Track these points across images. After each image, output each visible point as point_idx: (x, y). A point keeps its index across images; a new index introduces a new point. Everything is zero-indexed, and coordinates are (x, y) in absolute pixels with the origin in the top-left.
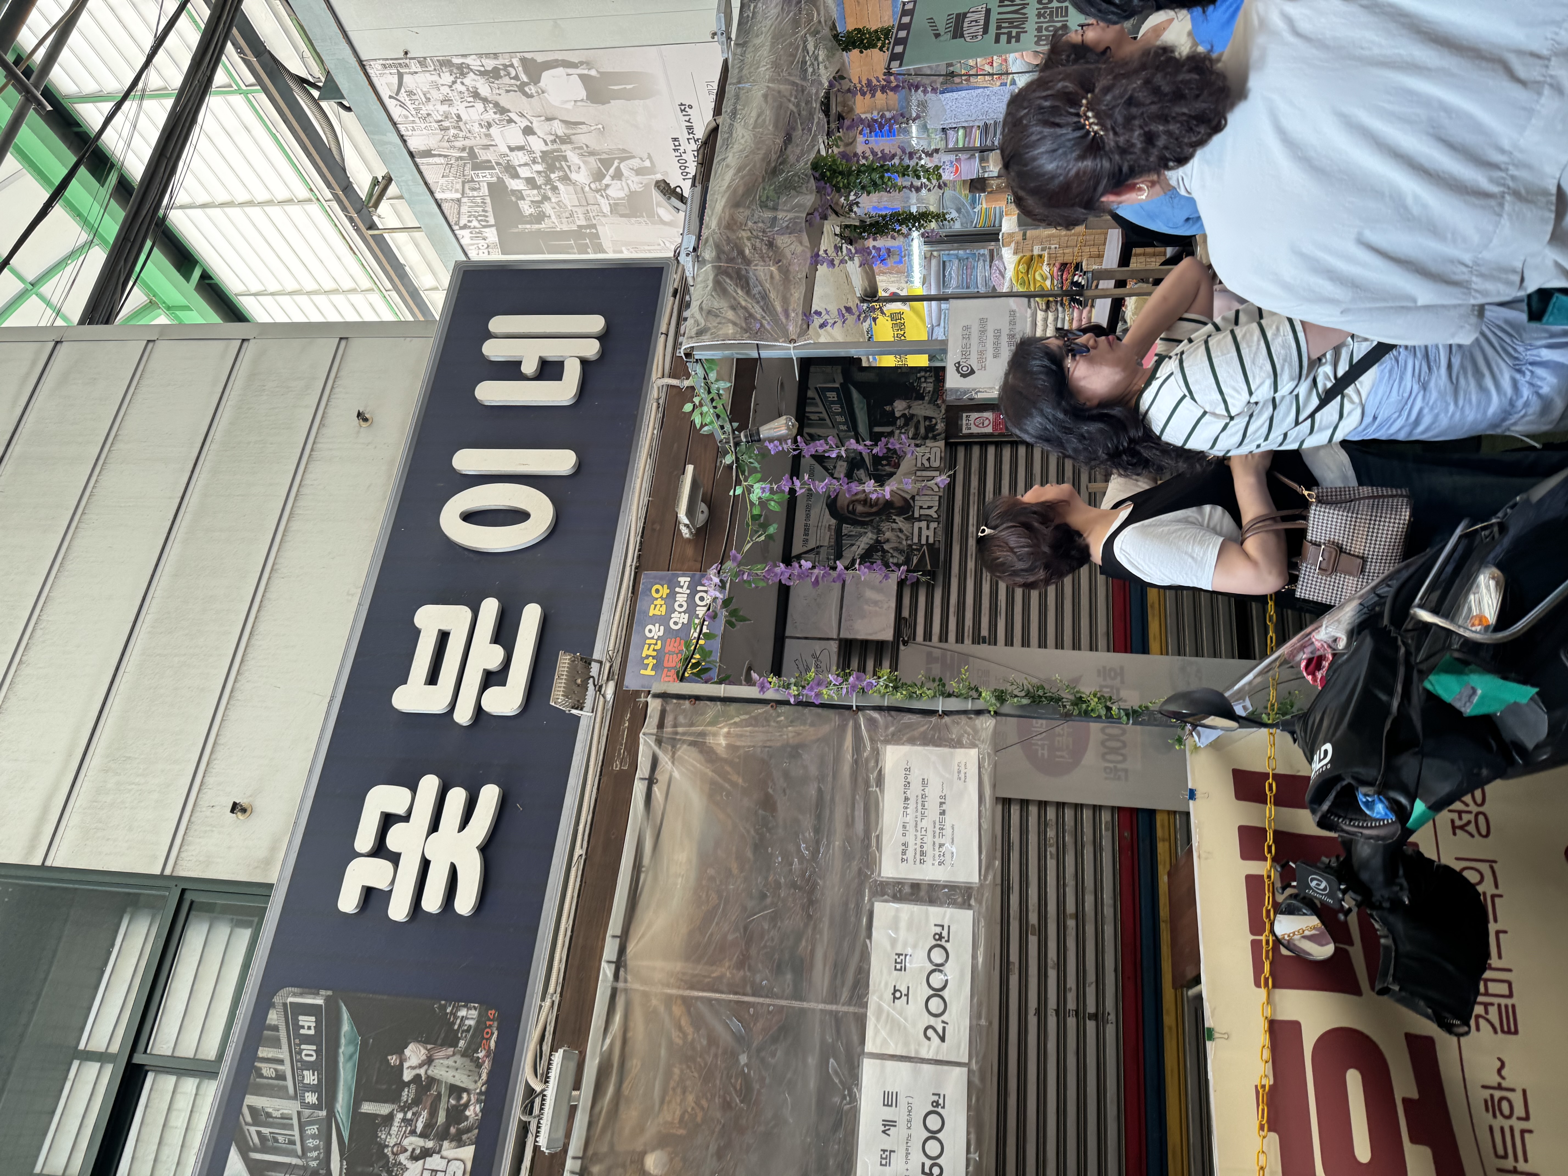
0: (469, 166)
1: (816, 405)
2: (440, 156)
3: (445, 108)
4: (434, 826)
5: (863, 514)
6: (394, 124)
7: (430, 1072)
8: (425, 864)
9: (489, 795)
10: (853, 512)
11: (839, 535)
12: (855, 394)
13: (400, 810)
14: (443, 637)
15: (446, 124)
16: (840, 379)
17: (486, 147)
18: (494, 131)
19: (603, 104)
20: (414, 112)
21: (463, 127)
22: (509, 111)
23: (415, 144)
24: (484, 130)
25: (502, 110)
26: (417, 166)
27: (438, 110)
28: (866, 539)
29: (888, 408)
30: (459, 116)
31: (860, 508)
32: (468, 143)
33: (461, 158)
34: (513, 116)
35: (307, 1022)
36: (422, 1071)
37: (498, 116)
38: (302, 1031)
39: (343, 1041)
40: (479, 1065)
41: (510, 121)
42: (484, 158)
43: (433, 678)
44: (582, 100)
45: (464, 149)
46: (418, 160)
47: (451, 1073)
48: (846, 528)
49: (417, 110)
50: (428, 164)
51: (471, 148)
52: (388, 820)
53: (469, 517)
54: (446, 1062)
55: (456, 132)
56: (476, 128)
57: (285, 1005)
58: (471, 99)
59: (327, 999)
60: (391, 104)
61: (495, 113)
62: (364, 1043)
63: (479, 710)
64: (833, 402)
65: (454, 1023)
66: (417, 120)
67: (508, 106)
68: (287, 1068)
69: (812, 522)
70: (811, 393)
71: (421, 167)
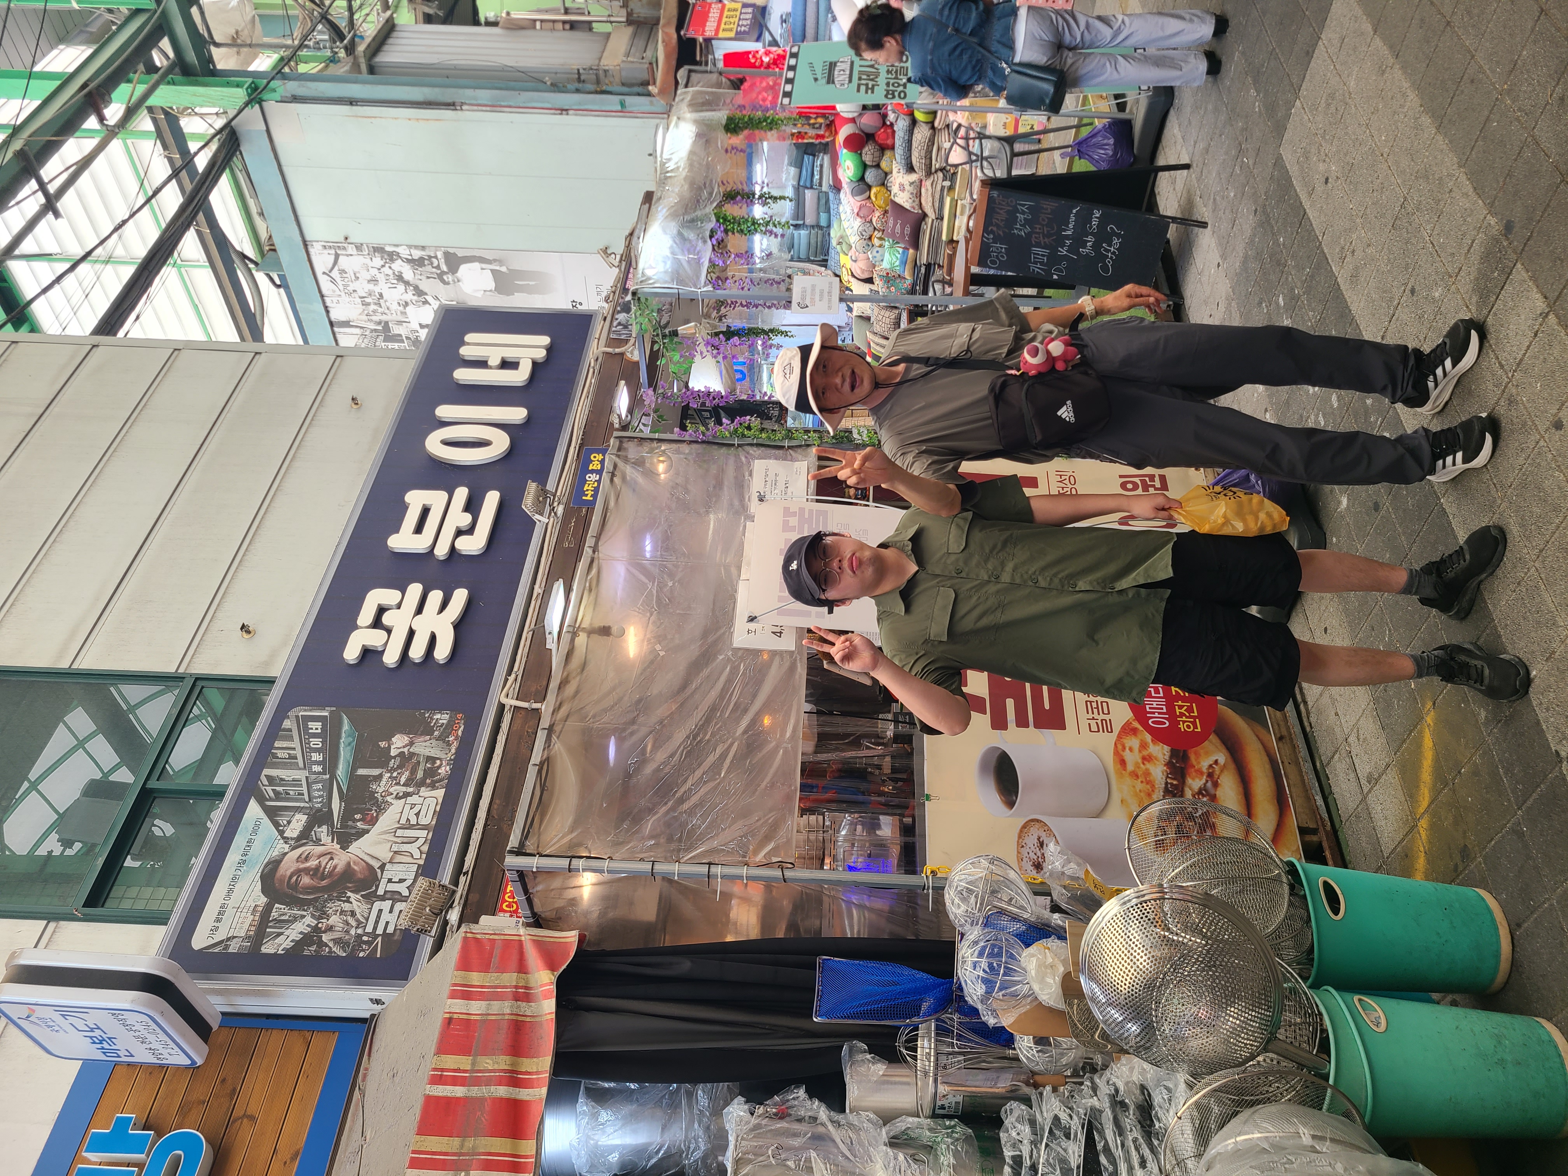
0: (382, 338)
2: (357, 327)
3: (371, 286)
4: (419, 610)
6: (322, 296)
7: (411, 750)
8: (411, 633)
9: (460, 596)
13: (394, 602)
14: (426, 511)
15: (368, 300)
17: (400, 323)
18: (410, 309)
19: (508, 295)
20: (341, 288)
21: (383, 304)
22: (426, 294)
23: (334, 316)
24: (401, 308)
25: (419, 292)
26: (334, 334)
27: (362, 287)
30: (381, 295)
32: (384, 318)
33: (376, 330)
34: (429, 298)
35: (315, 727)
36: (406, 750)
37: (415, 298)
38: (310, 731)
39: (343, 735)
40: (449, 744)
41: (426, 302)
42: (396, 332)
43: (419, 529)
44: (491, 291)
45: (379, 323)
46: (336, 329)
47: (428, 750)
49: (346, 286)
50: (345, 334)
51: (387, 323)
52: (382, 610)
53: (447, 443)
54: (424, 744)
55: (375, 307)
56: (394, 307)
57: (297, 717)
58: (395, 282)
59: (331, 712)
60: (323, 280)
61: (414, 295)
62: (360, 736)
63: (453, 548)
65: (430, 722)
66: (343, 294)
67: (425, 290)
68: (298, 753)
71: (338, 336)
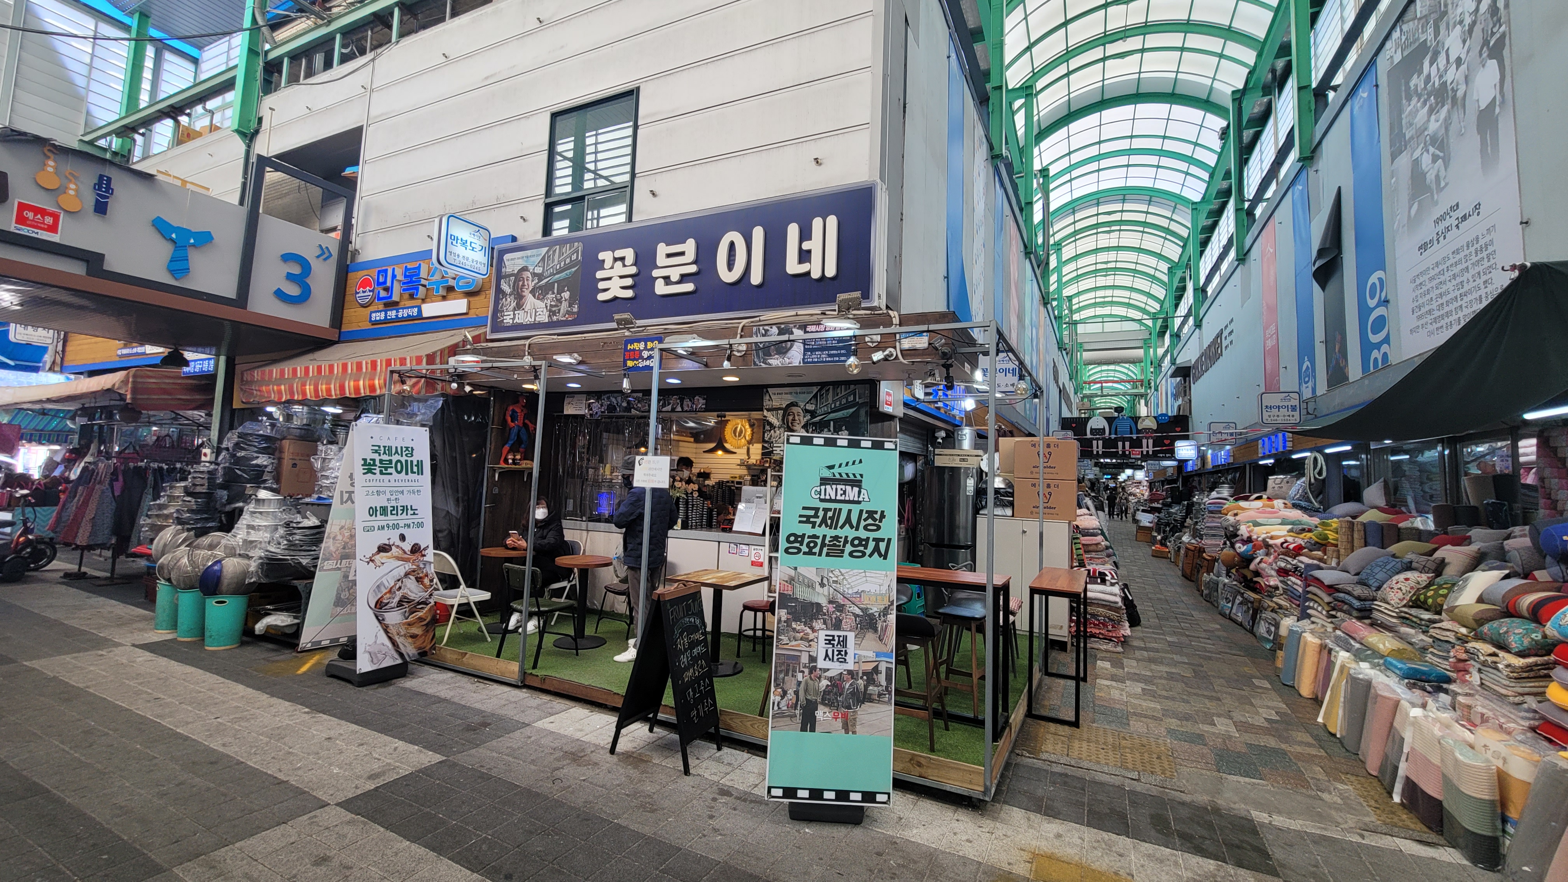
1: (846, 390)
4: (622, 277)
5: (788, 419)
8: (609, 279)
9: (630, 293)
10: (789, 415)
11: (777, 409)
12: (852, 410)
13: (627, 263)
14: (682, 254)
16: (861, 401)
17: (1448, 26)
18: (1458, 29)
19: (1478, 127)
22: (1471, 37)
24: (1458, 19)
25: (1471, 30)
28: (775, 422)
29: (844, 428)
31: (791, 418)
34: (1468, 43)
37: (1467, 28)
39: (570, 271)
41: (1465, 42)
42: (1441, 28)
43: (669, 256)
48: (781, 412)
51: (1446, 12)
52: (623, 259)
53: (732, 245)
56: (1459, 10)
57: (579, 246)
59: (580, 260)
61: (1469, 24)
62: (570, 278)
63: (657, 279)
64: (847, 400)
65: (574, 304)
67: (1473, 35)
69: (784, 396)
70: (852, 387)
